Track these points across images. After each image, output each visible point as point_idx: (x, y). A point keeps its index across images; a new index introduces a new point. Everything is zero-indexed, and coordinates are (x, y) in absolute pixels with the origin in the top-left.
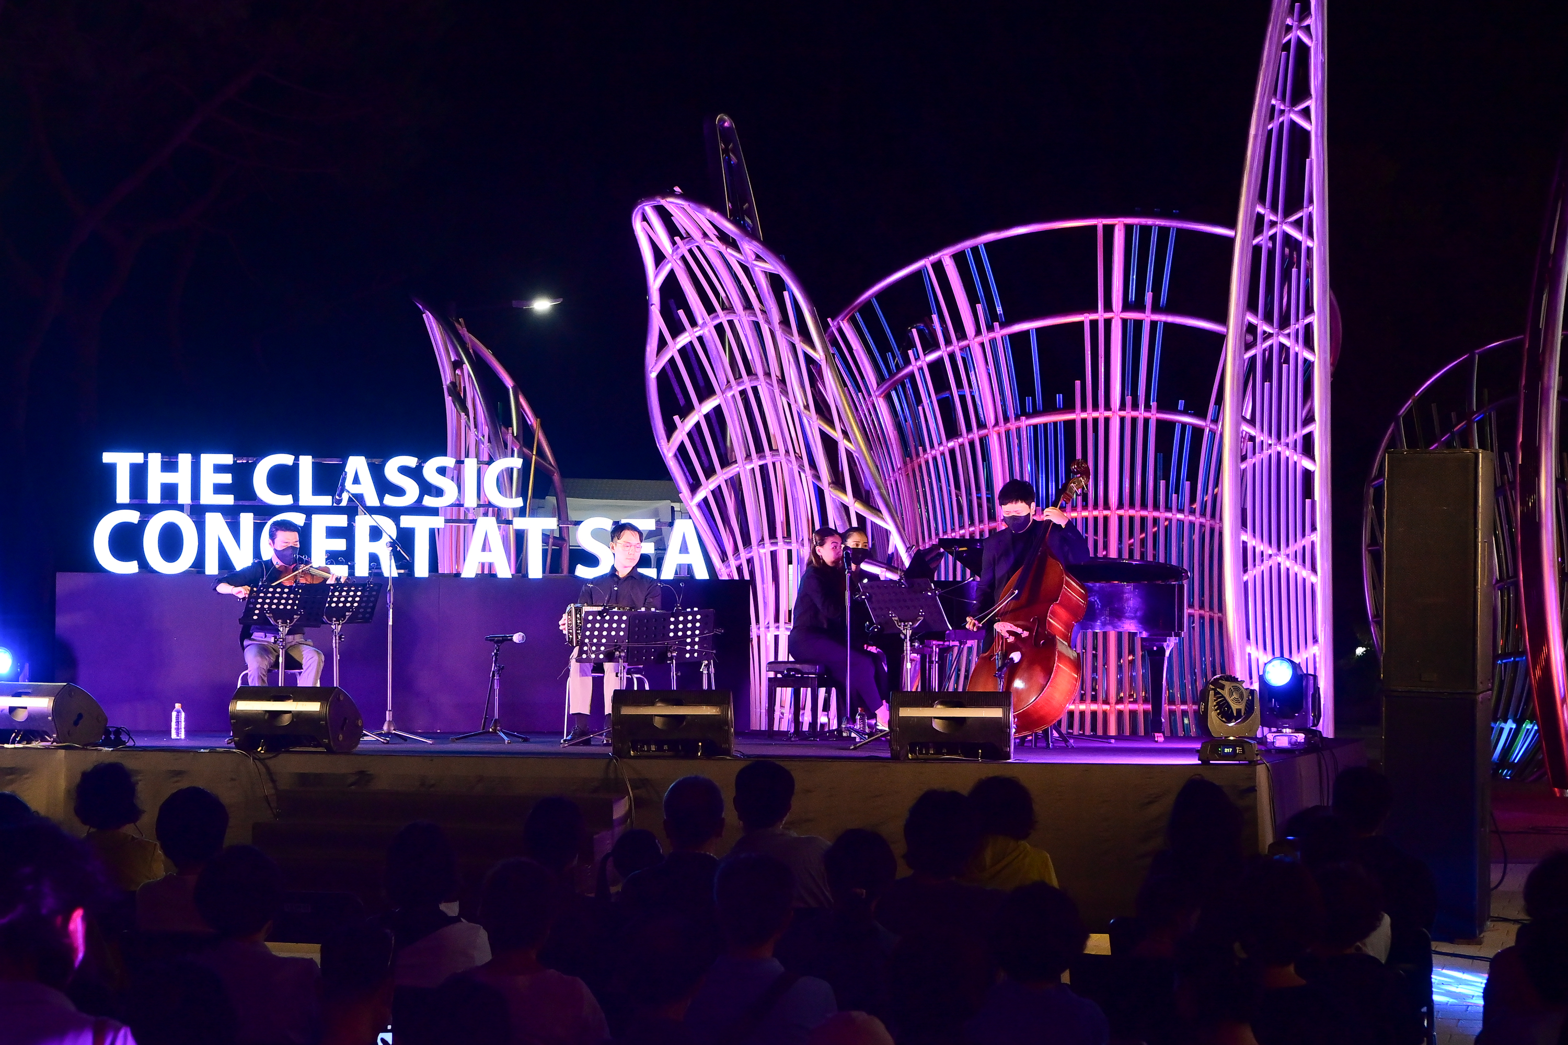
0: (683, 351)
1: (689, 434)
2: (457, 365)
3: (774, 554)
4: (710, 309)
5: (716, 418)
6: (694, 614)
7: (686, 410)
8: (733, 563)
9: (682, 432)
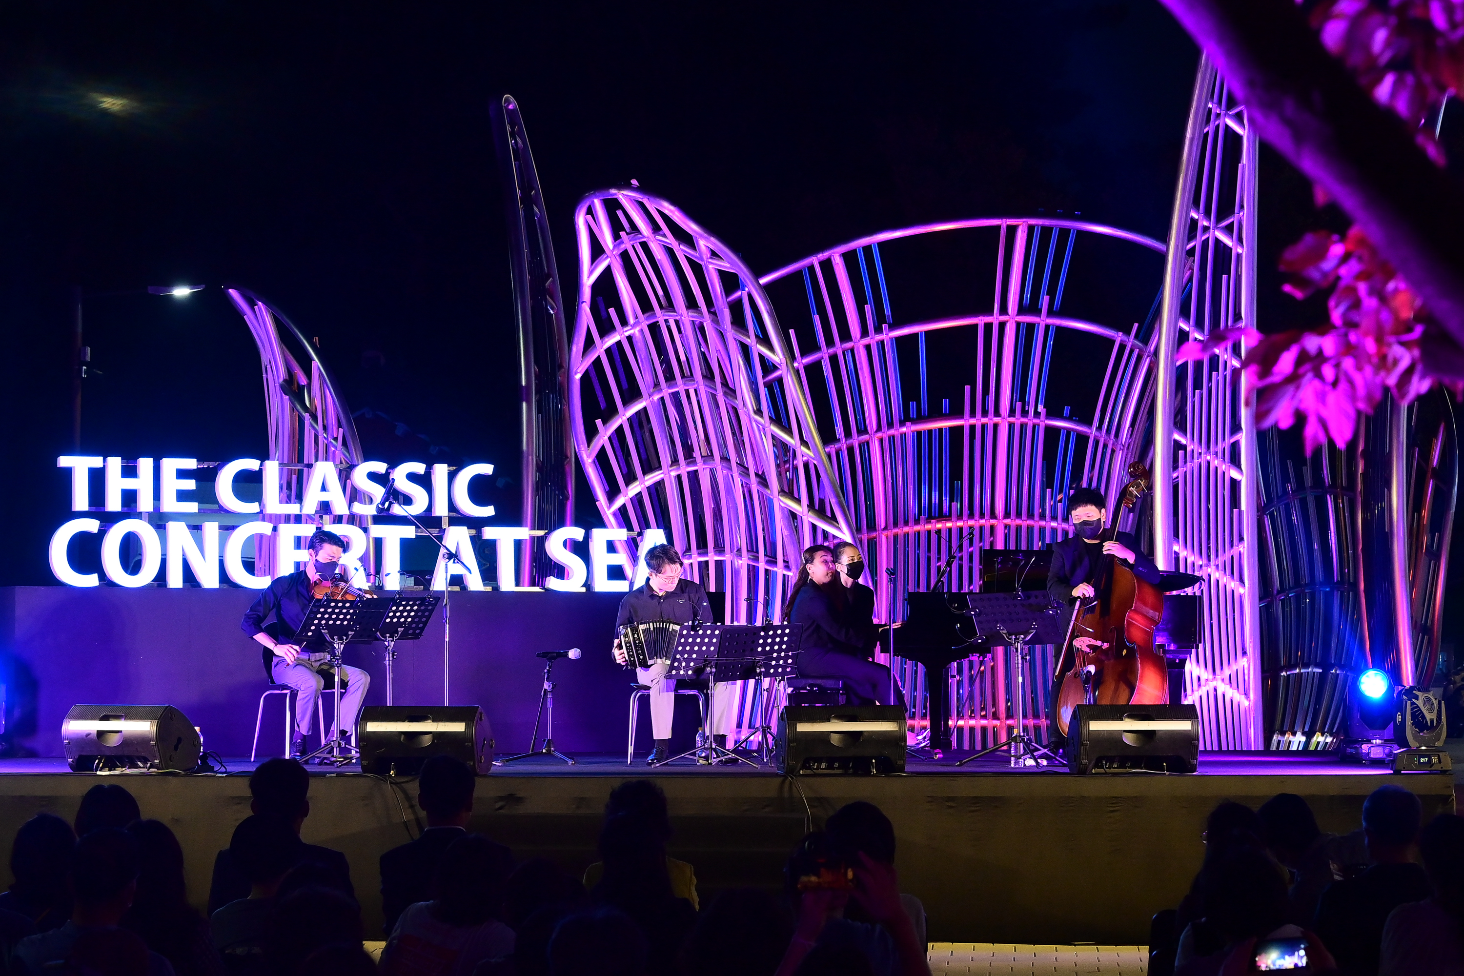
0: (610, 351)
1: (611, 439)
4: (646, 308)
9: (604, 436)
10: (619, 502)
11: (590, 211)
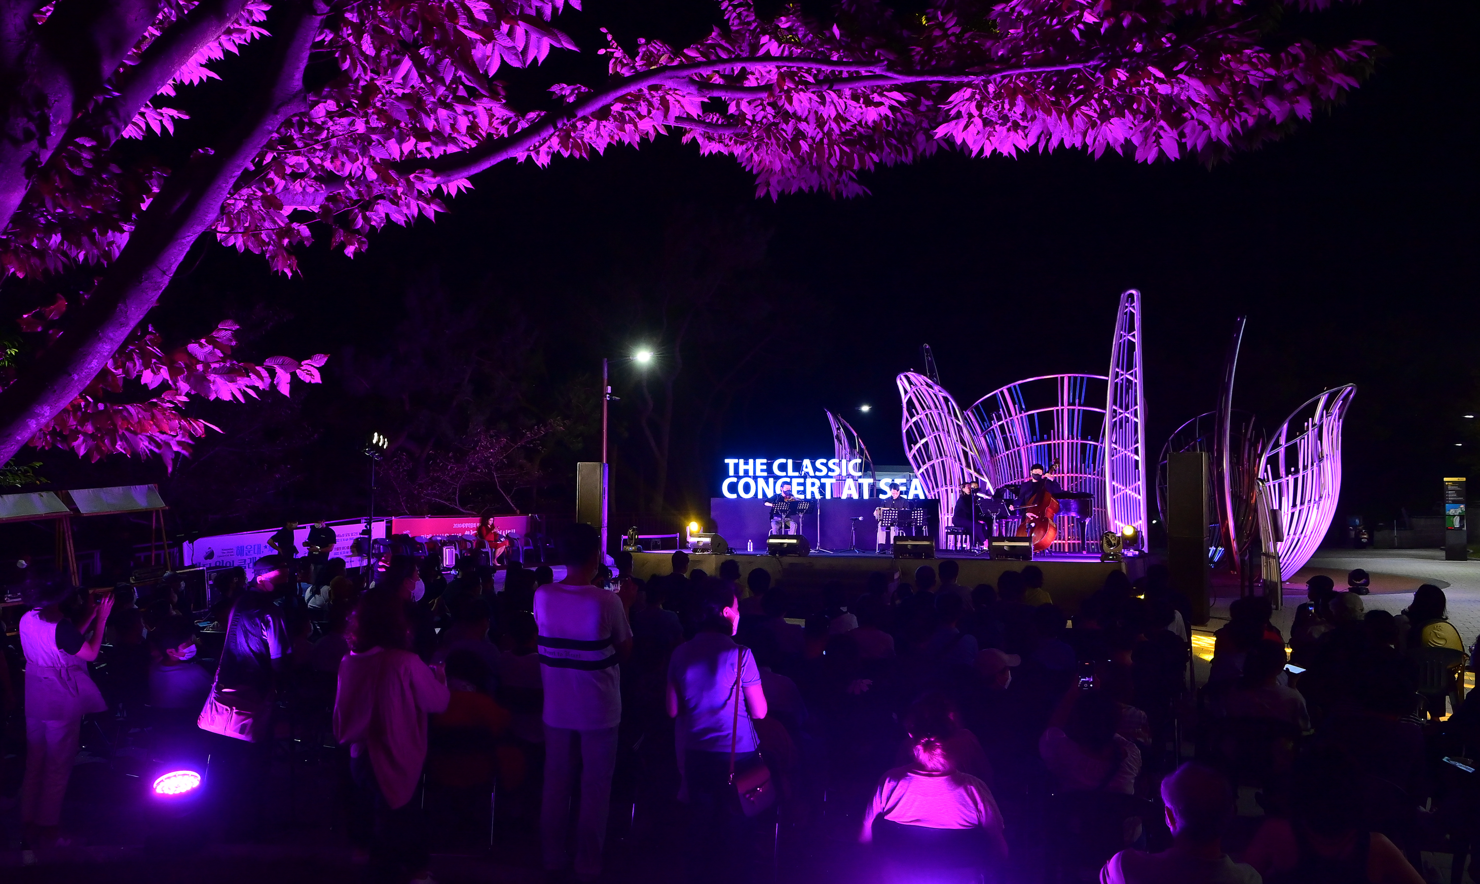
0: (914, 423)
1: (917, 450)
2: (838, 429)
3: (947, 490)
4: (923, 409)
5: (926, 445)
6: (920, 510)
7: (916, 442)
8: (932, 493)
9: (914, 451)
10: (921, 470)
11: (901, 379)
